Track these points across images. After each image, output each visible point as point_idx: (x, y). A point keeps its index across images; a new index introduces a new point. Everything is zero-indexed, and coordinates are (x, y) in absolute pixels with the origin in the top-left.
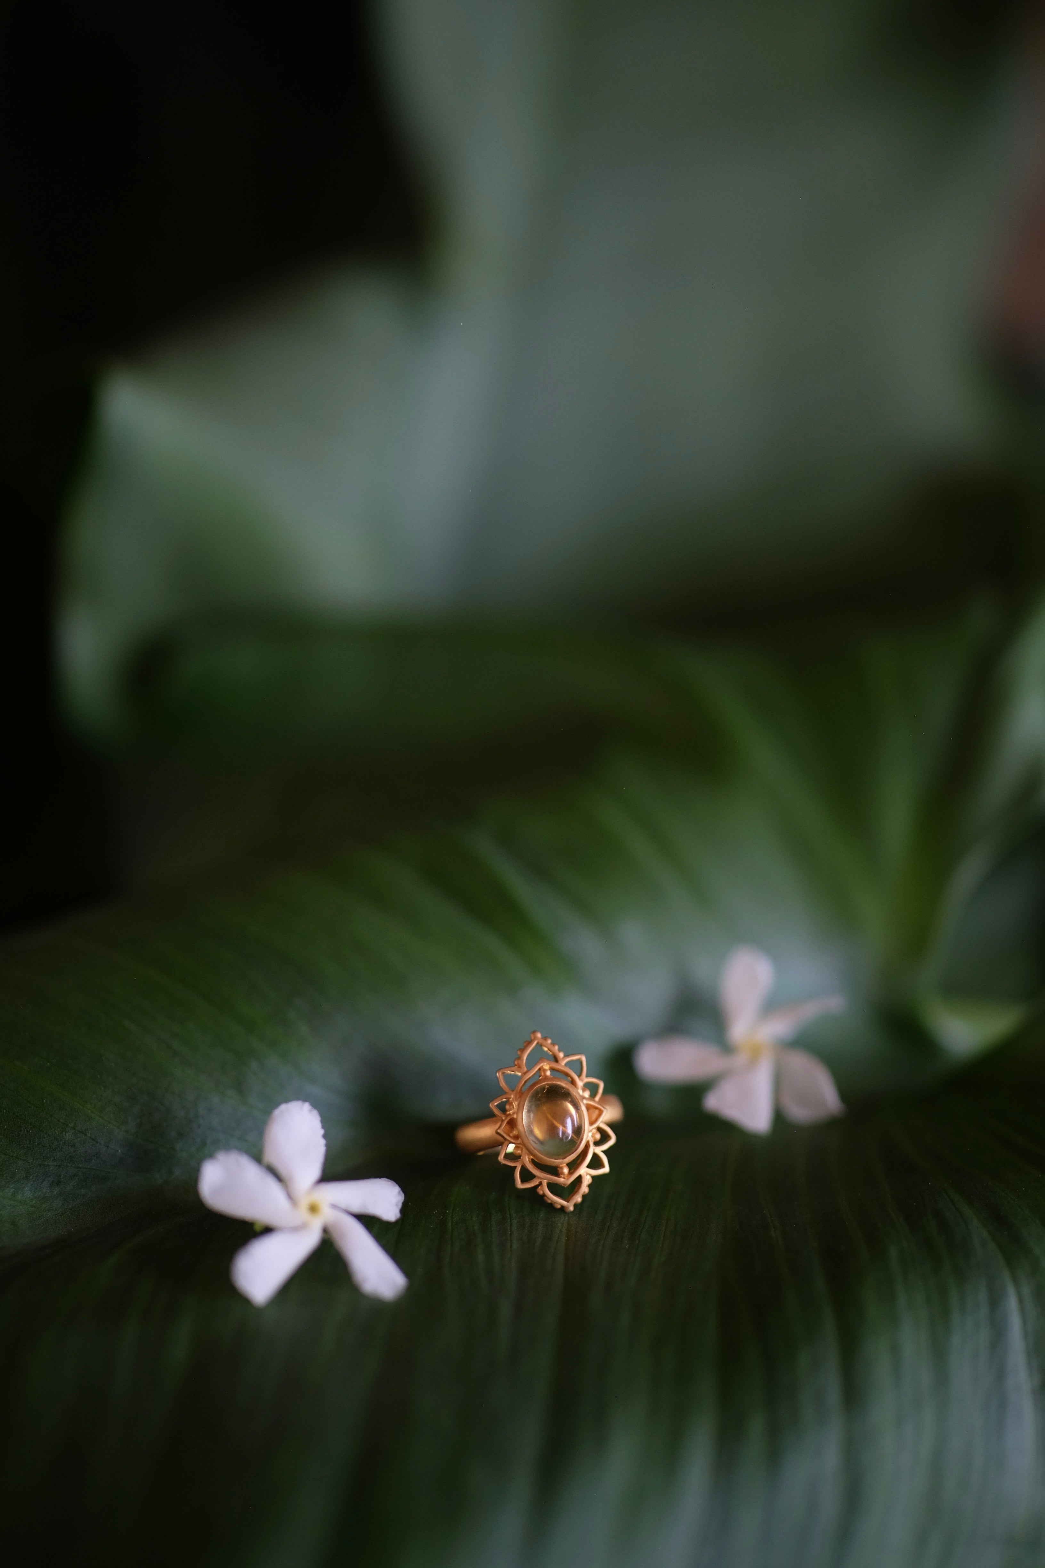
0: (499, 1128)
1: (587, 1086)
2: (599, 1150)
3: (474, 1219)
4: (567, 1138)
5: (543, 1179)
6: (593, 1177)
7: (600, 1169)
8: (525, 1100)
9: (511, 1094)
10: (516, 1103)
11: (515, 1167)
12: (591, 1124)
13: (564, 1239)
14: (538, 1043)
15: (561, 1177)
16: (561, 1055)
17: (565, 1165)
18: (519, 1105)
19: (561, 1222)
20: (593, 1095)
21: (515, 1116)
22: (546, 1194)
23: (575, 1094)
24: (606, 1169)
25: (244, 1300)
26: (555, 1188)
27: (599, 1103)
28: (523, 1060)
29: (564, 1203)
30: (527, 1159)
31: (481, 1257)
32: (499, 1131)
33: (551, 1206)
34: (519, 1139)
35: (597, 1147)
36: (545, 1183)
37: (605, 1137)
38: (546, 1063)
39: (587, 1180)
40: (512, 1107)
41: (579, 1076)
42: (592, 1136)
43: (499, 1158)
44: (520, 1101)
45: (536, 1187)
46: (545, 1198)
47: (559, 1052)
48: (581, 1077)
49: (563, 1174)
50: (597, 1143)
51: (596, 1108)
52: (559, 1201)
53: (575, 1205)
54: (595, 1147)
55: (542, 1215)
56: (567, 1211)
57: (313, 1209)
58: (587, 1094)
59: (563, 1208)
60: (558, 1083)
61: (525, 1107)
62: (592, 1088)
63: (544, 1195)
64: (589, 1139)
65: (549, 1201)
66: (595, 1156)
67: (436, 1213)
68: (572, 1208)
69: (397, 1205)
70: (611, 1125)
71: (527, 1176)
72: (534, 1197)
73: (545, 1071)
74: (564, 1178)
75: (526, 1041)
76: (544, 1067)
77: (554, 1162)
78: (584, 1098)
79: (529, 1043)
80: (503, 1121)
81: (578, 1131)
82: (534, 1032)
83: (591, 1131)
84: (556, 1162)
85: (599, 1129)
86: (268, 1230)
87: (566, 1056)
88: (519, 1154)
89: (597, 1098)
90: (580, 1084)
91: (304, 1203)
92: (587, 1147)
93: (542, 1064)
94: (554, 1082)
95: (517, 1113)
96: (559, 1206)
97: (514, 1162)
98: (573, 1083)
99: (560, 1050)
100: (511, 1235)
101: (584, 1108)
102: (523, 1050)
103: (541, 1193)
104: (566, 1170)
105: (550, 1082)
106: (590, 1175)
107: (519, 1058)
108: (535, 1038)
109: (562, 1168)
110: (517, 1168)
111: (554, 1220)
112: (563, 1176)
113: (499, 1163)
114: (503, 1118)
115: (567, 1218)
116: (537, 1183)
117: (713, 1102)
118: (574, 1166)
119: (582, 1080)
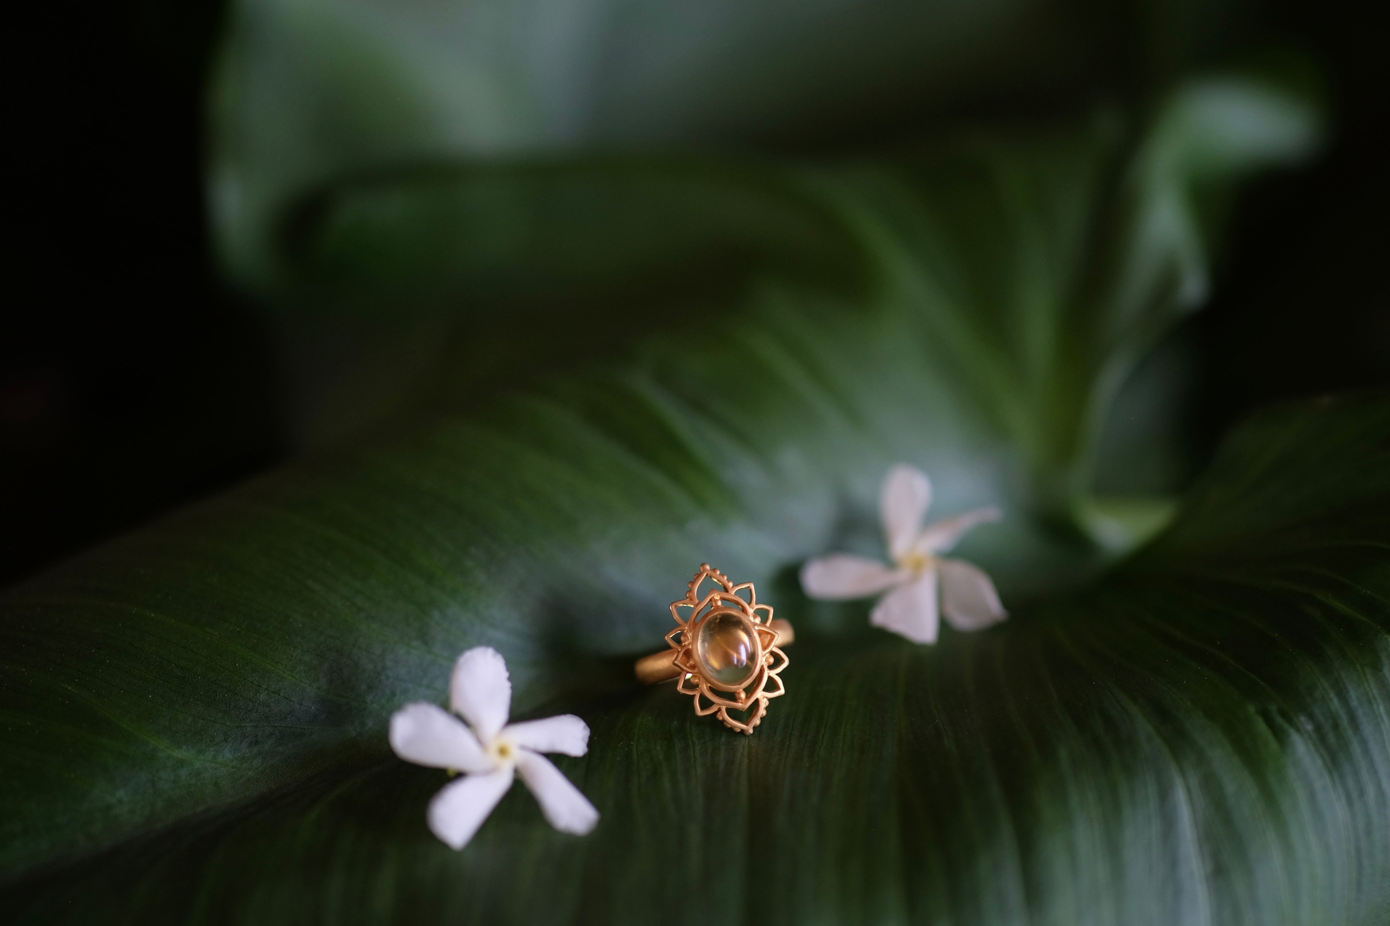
0: (675, 660)
1: (758, 612)
2: (773, 673)
3: (658, 748)
4: (742, 664)
5: (722, 704)
6: (770, 700)
7: (776, 691)
8: (699, 632)
9: (685, 626)
10: (691, 634)
11: (694, 696)
12: (764, 648)
13: (746, 761)
14: (707, 575)
15: (739, 702)
16: (731, 584)
17: (742, 690)
18: (693, 635)
19: (742, 744)
20: (764, 621)
21: (690, 647)
22: (725, 719)
23: (746, 621)
24: (782, 691)
25: (441, 845)
26: (734, 713)
27: (769, 628)
28: (694, 593)
29: (744, 726)
30: (705, 687)
31: (667, 784)
32: (676, 662)
33: (731, 730)
34: (696, 669)
35: (772, 671)
36: (724, 709)
37: (778, 661)
38: (716, 594)
39: (764, 703)
40: (686, 638)
41: (750, 603)
42: (766, 661)
43: (678, 689)
44: (694, 632)
45: (716, 713)
46: (725, 723)
47: (729, 582)
48: (751, 605)
49: (741, 699)
50: (771, 667)
51: (768, 633)
52: (739, 725)
53: (754, 728)
54: (769, 671)
55: (723, 739)
56: (747, 734)
57: (503, 752)
58: (758, 620)
59: (743, 732)
60: (730, 612)
61: (700, 638)
62: (763, 614)
63: (724, 721)
64: (763, 663)
65: (729, 726)
66: (770, 678)
67: (621, 745)
68: (751, 731)
69: (583, 740)
70: (782, 648)
71: (706, 703)
72: (714, 722)
73: (716, 601)
74: (741, 703)
75: (695, 575)
76: (715, 597)
77: (731, 688)
78: (755, 624)
79: (699, 575)
80: (679, 652)
81: (752, 657)
82: (703, 565)
83: (765, 655)
84: (733, 688)
85: (772, 653)
86: (460, 775)
87: (734, 586)
88: (697, 682)
89: (768, 624)
90: (751, 611)
91: (493, 746)
92: (762, 671)
93: (713, 595)
94: (726, 612)
95: (692, 644)
96: (739, 730)
97: (693, 691)
98: (744, 610)
99: (729, 580)
100: (695, 761)
101: (756, 635)
102: (693, 583)
103: (721, 718)
104: (743, 695)
105: (721, 612)
106: (767, 698)
107: (690, 591)
108: (704, 570)
109: (739, 693)
110: (696, 697)
111: (735, 743)
113: (679, 693)
114: (679, 650)
115: (747, 741)
116: (716, 710)
117: (879, 617)
118: (750, 691)
119: (753, 608)
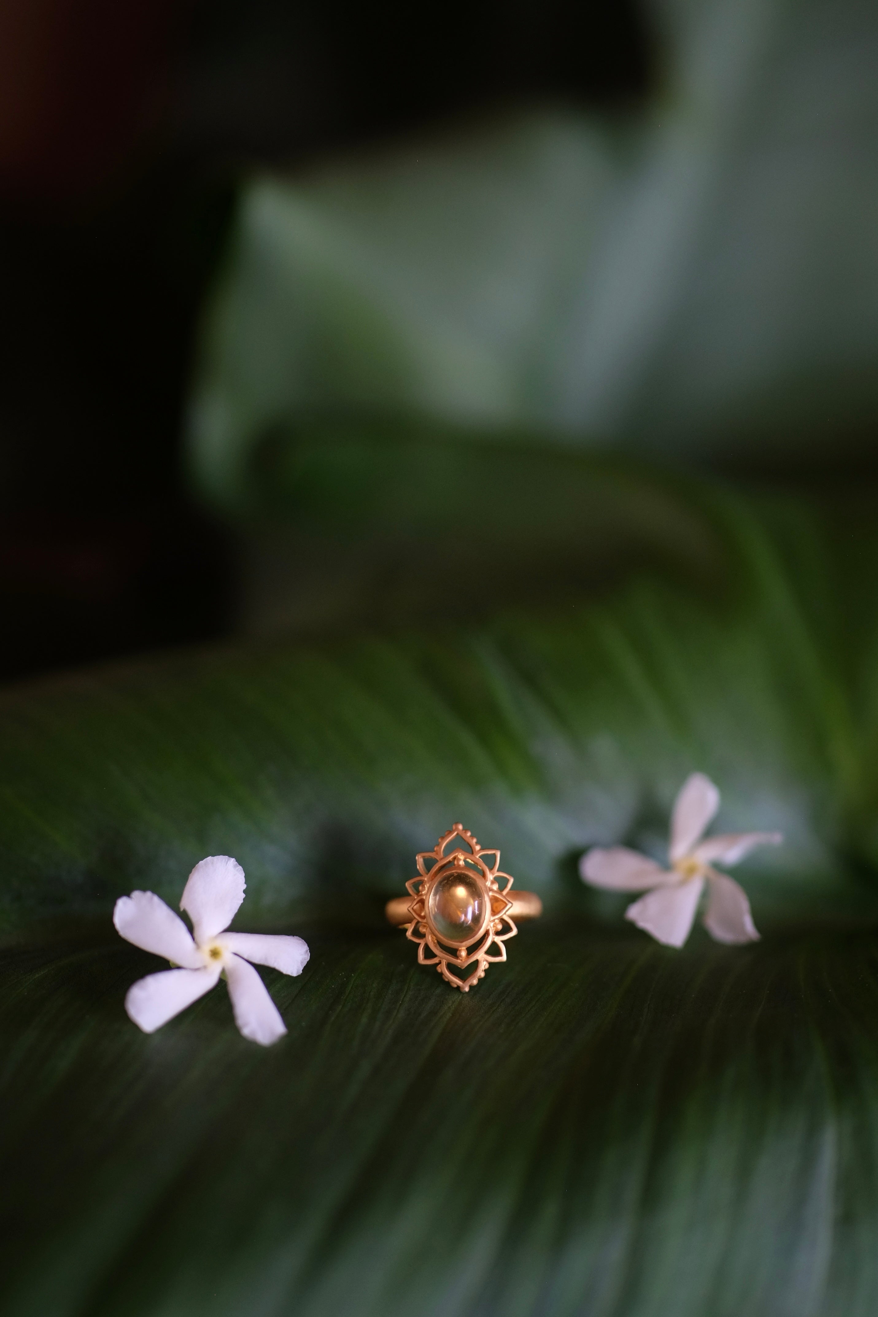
0: (410, 907)
1: (497, 880)
2: (499, 940)
3: (374, 986)
4: (467, 923)
5: (443, 958)
6: (491, 964)
7: (498, 957)
8: (435, 884)
9: (425, 877)
10: (428, 885)
11: (419, 944)
12: (494, 913)
13: (449, 1015)
14: (457, 834)
15: (460, 959)
16: (478, 848)
17: (465, 948)
18: (429, 887)
19: (453, 1001)
20: (501, 889)
21: (424, 897)
22: (443, 972)
23: (480, 884)
24: (504, 958)
26: (453, 968)
27: (504, 897)
28: (441, 848)
29: (460, 983)
30: (430, 938)
31: (364, 1020)
32: (409, 909)
33: (448, 984)
34: (425, 919)
35: (497, 937)
36: (444, 963)
37: (506, 929)
38: (460, 854)
39: (484, 966)
40: (424, 889)
41: (491, 869)
42: (494, 926)
43: (407, 934)
44: (431, 884)
45: (437, 964)
46: (443, 976)
47: (476, 845)
48: (492, 871)
49: (461, 956)
50: (498, 933)
51: (505, 903)
52: (456, 981)
53: (471, 987)
54: (494, 937)
55: (438, 991)
56: (462, 990)
57: (215, 954)
58: (495, 887)
59: (458, 988)
60: (466, 873)
61: (433, 890)
62: (502, 883)
63: (441, 974)
64: (489, 927)
65: (446, 980)
66: (494, 944)
67: (342, 974)
68: (467, 989)
69: (302, 962)
70: (513, 918)
71: (429, 954)
72: (432, 973)
73: (459, 860)
74: (461, 960)
75: (448, 831)
76: (458, 856)
77: (452, 944)
78: (491, 890)
79: (450, 832)
80: (415, 899)
81: (477, 919)
82: (457, 823)
83: (494, 920)
84: (453, 944)
85: (502, 920)
86: (179, 968)
87: (482, 849)
88: (424, 932)
89: (505, 893)
90: (490, 877)
91: (206, 948)
92: (487, 933)
93: (457, 854)
94: (463, 872)
95: (426, 894)
96: (455, 986)
97: (419, 939)
98: (484, 875)
99: (477, 843)
100: (401, 1005)
101: (487, 899)
102: (443, 838)
103: (439, 970)
104: (464, 953)
105: (459, 871)
106: (487, 961)
107: (439, 845)
108: (457, 829)
109: (460, 951)
110: (421, 945)
111: (447, 997)
112: (461, 959)
113: (406, 938)
114: (416, 898)
115: (460, 997)
116: (437, 962)
117: (634, 913)
118: (472, 950)
119: (493, 874)
